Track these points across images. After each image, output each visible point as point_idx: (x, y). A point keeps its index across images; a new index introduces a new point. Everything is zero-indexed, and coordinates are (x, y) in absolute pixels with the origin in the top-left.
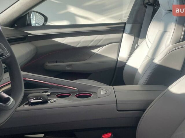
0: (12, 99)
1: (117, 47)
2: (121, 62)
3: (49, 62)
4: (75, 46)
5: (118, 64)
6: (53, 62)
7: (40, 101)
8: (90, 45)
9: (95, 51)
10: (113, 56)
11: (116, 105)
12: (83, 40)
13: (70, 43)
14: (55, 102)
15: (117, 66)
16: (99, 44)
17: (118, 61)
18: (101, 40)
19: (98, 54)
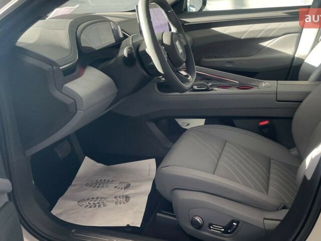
0: (190, 77)
1: (295, 40)
2: (298, 59)
3: (206, 58)
4: (239, 37)
5: (294, 61)
6: (212, 57)
7: (204, 88)
8: (259, 36)
9: (265, 44)
10: (289, 51)
11: (275, 95)
12: (251, 29)
13: (233, 33)
14: (218, 90)
15: (293, 65)
16: (271, 35)
17: (295, 58)
18: (273, 29)
19: (268, 48)
